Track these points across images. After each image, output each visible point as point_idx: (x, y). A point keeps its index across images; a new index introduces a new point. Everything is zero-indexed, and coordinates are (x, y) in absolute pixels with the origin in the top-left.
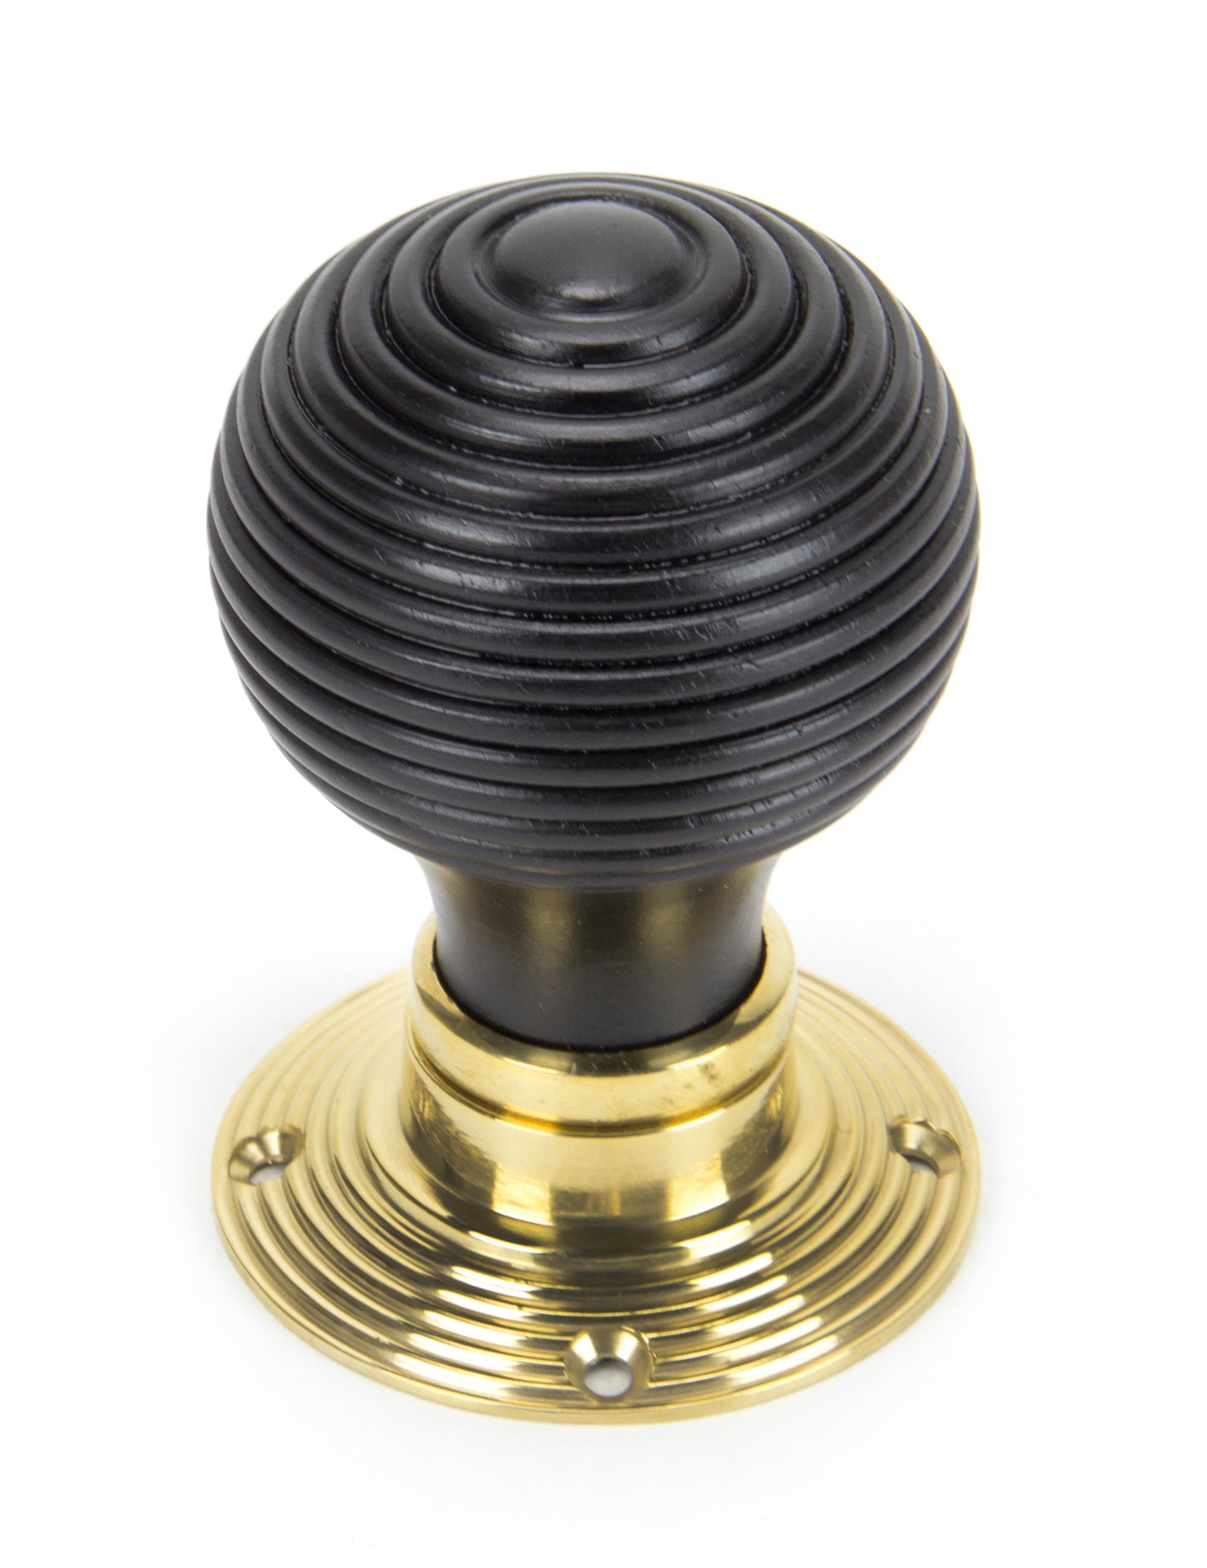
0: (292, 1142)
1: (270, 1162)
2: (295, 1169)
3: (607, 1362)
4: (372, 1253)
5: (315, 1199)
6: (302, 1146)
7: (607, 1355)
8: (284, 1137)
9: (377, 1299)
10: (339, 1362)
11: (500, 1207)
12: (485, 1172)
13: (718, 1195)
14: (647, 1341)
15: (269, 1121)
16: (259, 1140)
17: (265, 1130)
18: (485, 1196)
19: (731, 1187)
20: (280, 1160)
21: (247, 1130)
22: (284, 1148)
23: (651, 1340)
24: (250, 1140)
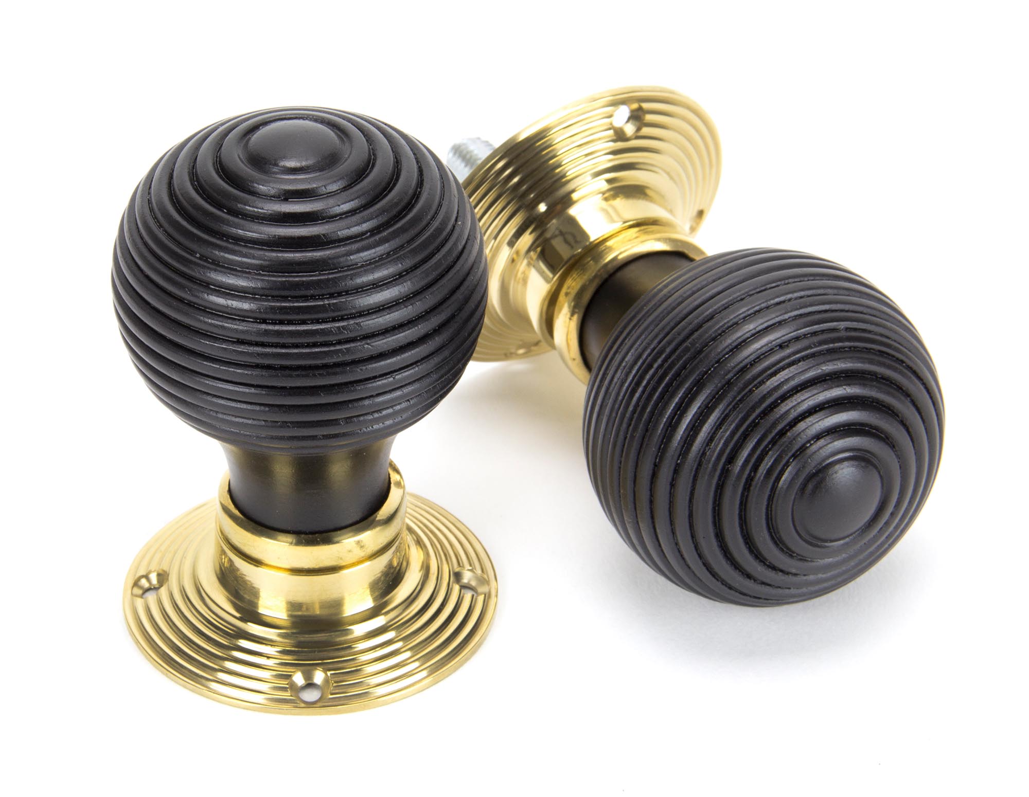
0: (163, 577)
1: (152, 587)
2: (163, 591)
3: (310, 685)
4: (200, 633)
5: (171, 605)
6: (167, 579)
7: (310, 682)
8: (159, 575)
9: (199, 654)
10: (180, 685)
11: (261, 610)
12: (255, 593)
13: (368, 603)
14: (329, 675)
15: (152, 567)
16: (146, 577)
17: (150, 572)
18: (254, 605)
19: (375, 600)
20: (157, 586)
21: (142, 572)
22: (159, 581)
23: (331, 674)
24: (143, 577)
